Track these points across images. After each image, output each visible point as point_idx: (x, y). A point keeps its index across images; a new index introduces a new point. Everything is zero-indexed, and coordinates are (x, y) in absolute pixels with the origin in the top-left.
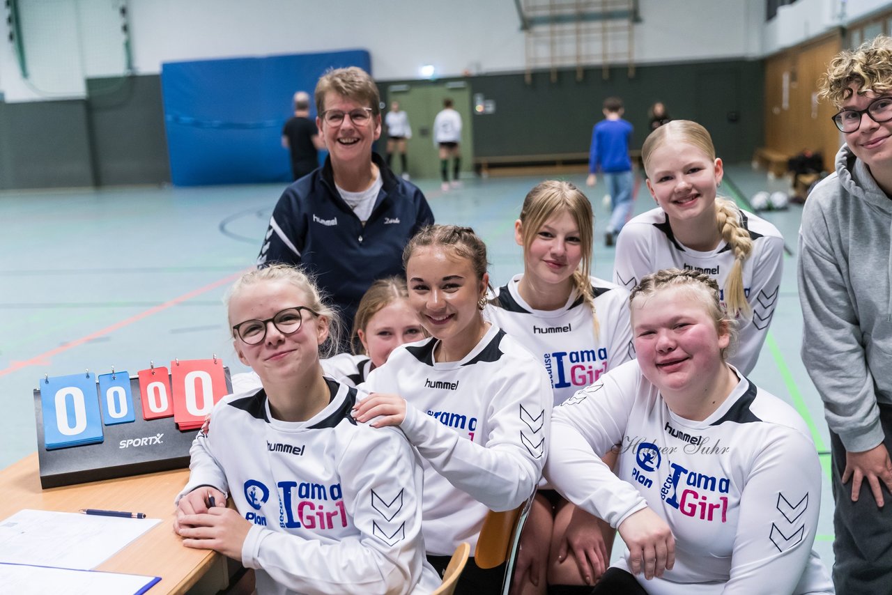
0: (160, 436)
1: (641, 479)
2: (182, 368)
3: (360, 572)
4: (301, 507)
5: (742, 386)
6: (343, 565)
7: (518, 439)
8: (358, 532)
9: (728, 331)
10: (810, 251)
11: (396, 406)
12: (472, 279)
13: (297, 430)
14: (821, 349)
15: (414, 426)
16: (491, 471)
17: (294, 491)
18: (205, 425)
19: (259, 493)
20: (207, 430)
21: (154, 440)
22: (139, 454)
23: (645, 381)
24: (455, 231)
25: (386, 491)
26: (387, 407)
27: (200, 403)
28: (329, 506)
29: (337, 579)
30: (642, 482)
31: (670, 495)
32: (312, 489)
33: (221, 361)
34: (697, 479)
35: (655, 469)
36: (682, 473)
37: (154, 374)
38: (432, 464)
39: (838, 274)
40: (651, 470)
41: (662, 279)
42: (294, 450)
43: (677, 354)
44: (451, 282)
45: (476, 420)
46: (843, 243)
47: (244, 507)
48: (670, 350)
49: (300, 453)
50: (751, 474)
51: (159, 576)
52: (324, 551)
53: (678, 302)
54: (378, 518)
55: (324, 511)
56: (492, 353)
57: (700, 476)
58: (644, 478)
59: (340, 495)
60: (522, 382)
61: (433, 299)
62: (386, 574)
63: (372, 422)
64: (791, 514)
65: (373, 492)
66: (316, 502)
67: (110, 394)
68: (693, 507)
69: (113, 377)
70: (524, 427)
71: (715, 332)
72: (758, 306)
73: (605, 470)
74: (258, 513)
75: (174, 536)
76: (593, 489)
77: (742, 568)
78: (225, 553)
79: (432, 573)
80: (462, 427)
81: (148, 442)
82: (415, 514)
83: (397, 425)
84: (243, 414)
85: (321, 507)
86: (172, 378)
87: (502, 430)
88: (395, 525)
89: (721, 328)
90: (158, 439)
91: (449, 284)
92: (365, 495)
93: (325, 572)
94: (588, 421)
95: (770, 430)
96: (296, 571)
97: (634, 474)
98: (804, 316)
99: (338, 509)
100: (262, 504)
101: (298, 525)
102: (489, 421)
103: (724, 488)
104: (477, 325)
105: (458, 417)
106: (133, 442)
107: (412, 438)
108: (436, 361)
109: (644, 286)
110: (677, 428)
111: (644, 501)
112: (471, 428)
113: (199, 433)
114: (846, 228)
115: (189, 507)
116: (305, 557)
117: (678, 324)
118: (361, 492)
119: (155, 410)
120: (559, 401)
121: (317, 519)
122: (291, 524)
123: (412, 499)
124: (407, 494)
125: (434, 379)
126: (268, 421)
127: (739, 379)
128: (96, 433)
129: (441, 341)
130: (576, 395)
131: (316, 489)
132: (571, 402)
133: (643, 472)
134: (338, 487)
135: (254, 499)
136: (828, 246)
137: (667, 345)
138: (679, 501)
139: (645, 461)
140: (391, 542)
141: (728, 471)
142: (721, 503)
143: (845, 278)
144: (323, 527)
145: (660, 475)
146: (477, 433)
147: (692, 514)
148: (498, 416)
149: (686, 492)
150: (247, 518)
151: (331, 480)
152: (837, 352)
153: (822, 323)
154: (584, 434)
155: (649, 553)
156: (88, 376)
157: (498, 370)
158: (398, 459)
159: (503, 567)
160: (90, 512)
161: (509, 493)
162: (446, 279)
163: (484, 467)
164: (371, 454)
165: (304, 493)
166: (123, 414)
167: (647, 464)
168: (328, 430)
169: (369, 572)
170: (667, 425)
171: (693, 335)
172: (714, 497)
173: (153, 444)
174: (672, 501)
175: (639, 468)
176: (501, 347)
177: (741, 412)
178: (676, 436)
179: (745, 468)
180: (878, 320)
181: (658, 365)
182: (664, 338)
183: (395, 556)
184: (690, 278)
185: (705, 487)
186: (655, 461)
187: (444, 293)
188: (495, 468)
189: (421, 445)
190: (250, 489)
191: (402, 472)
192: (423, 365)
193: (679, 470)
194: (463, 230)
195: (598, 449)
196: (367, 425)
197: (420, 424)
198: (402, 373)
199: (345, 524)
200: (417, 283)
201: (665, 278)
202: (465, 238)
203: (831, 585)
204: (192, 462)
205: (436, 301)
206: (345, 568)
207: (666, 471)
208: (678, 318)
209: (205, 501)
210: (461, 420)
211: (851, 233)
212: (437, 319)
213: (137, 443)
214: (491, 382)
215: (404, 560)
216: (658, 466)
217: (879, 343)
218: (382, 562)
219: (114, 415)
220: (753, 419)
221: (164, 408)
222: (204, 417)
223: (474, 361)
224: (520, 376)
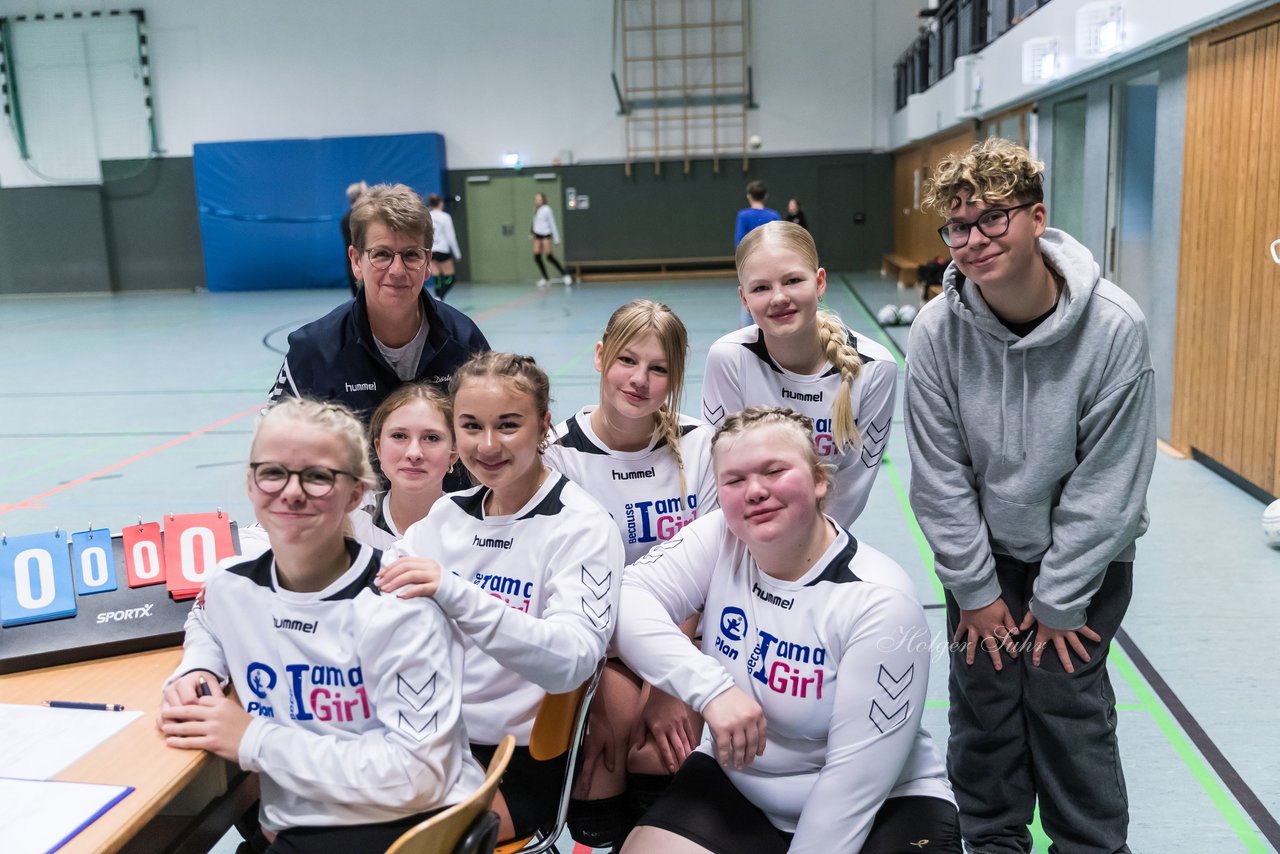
0: (148, 607)
1: (726, 650)
2: (177, 524)
3: (382, 774)
4: (314, 695)
5: (841, 541)
6: (362, 765)
7: (578, 607)
8: (382, 725)
9: (825, 478)
10: (917, 382)
11: (429, 573)
12: (532, 419)
13: (309, 602)
14: (928, 493)
15: (451, 596)
16: (544, 648)
17: (305, 676)
18: (200, 595)
19: (265, 678)
20: (202, 602)
21: (141, 612)
22: (121, 630)
23: (730, 536)
24: (514, 361)
25: (415, 675)
26: (418, 574)
27: (199, 566)
28: (348, 694)
29: (354, 782)
30: (726, 653)
31: (758, 668)
32: (327, 673)
33: (227, 515)
34: (787, 650)
35: (742, 637)
36: (771, 642)
37: (143, 531)
38: (475, 642)
39: (947, 409)
40: (737, 638)
41: (751, 417)
42: (305, 627)
43: (769, 504)
44: (509, 420)
45: (531, 584)
46: (953, 374)
47: (247, 696)
48: (762, 499)
49: (312, 630)
50: (850, 642)
51: (132, 785)
52: (340, 749)
53: (771, 443)
54: (404, 708)
55: (342, 700)
56: (552, 505)
57: (792, 646)
58: (728, 648)
59: (361, 681)
60: (585, 540)
61: (486, 441)
62: (413, 775)
63: (400, 592)
64: (894, 689)
65: (399, 677)
66: (332, 689)
67: (86, 556)
68: (784, 682)
69: (90, 536)
70: (586, 592)
71: (812, 480)
72: (867, 441)
73: (686, 642)
74: (263, 703)
75: (156, 732)
76: (671, 666)
77: (841, 751)
78: (219, 753)
79: (474, 769)
80: (516, 593)
81: (133, 615)
82: (450, 702)
83: (430, 595)
84: (244, 582)
85: (338, 695)
86: (163, 536)
87: (559, 596)
88: (425, 716)
89: (818, 474)
90: (145, 610)
91: (506, 423)
92: (390, 680)
93: (339, 776)
94: (666, 584)
95: (870, 592)
96: (305, 774)
97: (718, 643)
98: (911, 455)
99: (358, 697)
100: (268, 691)
101: (310, 717)
102: (546, 586)
103: (818, 659)
104: (537, 472)
105: (511, 581)
106: (114, 615)
107: (449, 611)
108: (487, 514)
109: (730, 425)
110: (767, 590)
111: (731, 678)
112: (526, 595)
113: (195, 605)
114: (955, 357)
115: (175, 698)
116: (316, 756)
117: (769, 470)
118: (385, 677)
119: (142, 575)
120: (630, 560)
121: (334, 709)
122: (303, 716)
123: (447, 684)
124: (441, 678)
125: (483, 536)
126: (273, 590)
127: (838, 533)
128: (68, 606)
129: (492, 492)
130: (651, 552)
131: (332, 673)
132: (644, 561)
133: (727, 641)
134: (359, 670)
135: (259, 685)
136: (935, 377)
137: (759, 493)
138: (768, 675)
139: (730, 628)
140: (419, 736)
141: (824, 640)
142: (816, 677)
143: (956, 413)
144: (340, 718)
145: (747, 645)
146: (534, 600)
147: (783, 690)
148: (557, 580)
149: (776, 664)
150: (250, 709)
151: (350, 662)
152: (948, 497)
153: (931, 464)
154: (660, 599)
155: (739, 740)
156: (57, 536)
157: (558, 524)
158: (431, 636)
159: (563, 759)
160: (54, 704)
161: (565, 673)
162: (503, 417)
163: (535, 642)
164: (399, 629)
165: (317, 678)
166: (103, 580)
167: (733, 631)
168: (346, 602)
169: (392, 774)
170: (756, 587)
171: (787, 481)
172: (807, 670)
173: (139, 617)
174: (760, 676)
175: (723, 637)
176: (563, 498)
177: (839, 571)
178: (765, 599)
179: (842, 637)
180: (991, 461)
181: (747, 517)
182: (755, 486)
183: (424, 753)
184: (783, 416)
185: (798, 659)
186: (741, 627)
187: (501, 434)
188: (550, 644)
189: (461, 619)
190: (254, 674)
191: (435, 652)
192: (472, 519)
193: (768, 638)
194: (523, 359)
195: (677, 616)
196: (393, 596)
197: (458, 594)
198: (446, 527)
199: (367, 715)
200: (467, 420)
201: (755, 415)
202: (527, 368)
203: (942, 768)
204: (188, 639)
205: (489, 444)
206: (363, 770)
207: (753, 640)
208: (770, 462)
209: (197, 690)
210: (514, 585)
211: (961, 362)
212: (489, 463)
213: (119, 616)
214: (548, 540)
215: (437, 758)
216: (744, 634)
217: (994, 487)
218: (408, 761)
219: (90, 582)
220: (853, 578)
221: (154, 573)
222: (201, 583)
223: (530, 515)
224: (584, 532)
